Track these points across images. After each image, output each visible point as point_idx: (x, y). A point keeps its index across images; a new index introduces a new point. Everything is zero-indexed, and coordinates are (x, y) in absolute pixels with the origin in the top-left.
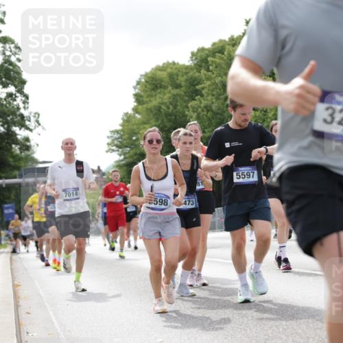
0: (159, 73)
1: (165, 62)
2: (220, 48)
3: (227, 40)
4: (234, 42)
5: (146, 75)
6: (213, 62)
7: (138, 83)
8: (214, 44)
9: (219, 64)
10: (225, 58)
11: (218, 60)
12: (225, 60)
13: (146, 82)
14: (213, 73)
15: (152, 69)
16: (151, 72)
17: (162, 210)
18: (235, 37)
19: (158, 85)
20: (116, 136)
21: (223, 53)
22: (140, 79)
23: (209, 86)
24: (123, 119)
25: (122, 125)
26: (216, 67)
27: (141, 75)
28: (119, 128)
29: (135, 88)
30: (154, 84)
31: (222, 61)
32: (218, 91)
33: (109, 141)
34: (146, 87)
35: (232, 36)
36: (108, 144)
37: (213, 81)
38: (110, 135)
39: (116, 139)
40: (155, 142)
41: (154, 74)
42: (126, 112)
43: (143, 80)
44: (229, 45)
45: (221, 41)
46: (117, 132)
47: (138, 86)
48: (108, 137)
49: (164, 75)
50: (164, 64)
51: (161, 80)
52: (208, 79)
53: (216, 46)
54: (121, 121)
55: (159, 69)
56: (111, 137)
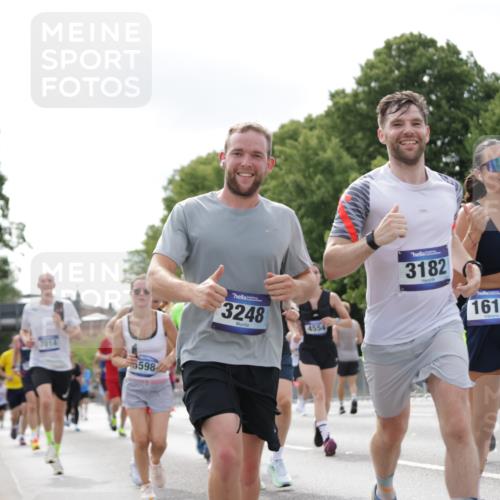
0: (202, 167)
1: (211, 151)
2: (291, 133)
3: (302, 120)
4: (312, 124)
5: (182, 171)
6: (281, 152)
7: (171, 182)
8: (283, 127)
9: (291, 156)
10: (300, 147)
11: (288, 150)
12: (298, 151)
13: (182, 180)
14: (281, 169)
15: (192, 162)
16: (189, 166)
17: (149, 376)
18: (314, 116)
19: (200, 186)
20: (137, 258)
21: (296, 140)
22: (173, 176)
23: (275, 187)
24: (147, 234)
25: (146, 243)
26: (286, 160)
27: (175, 171)
28: (141, 247)
29: (165, 189)
30: (193, 184)
31: (295, 152)
32: (287, 194)
33: (127, 266)
34: (181, 187)
35: (310, 116)
36: (125, 271)
37: (281, 181)
38: (126, 257)
39: (136, 263)
40: (142, 293)
41: (194, 169)
42: (151, 224)
43: (177, 178)
44: (305, 128)
45: (293, 122)
46: (137, 252)
47: (171, 187)
48: (125, 261)
49: (208, 170)
50: (209, 154)
51: (204, 178)
52: (273, 177)
53: (286, 129)
54: (144, 238)
55: (201, 161)
56: (129, 261)
